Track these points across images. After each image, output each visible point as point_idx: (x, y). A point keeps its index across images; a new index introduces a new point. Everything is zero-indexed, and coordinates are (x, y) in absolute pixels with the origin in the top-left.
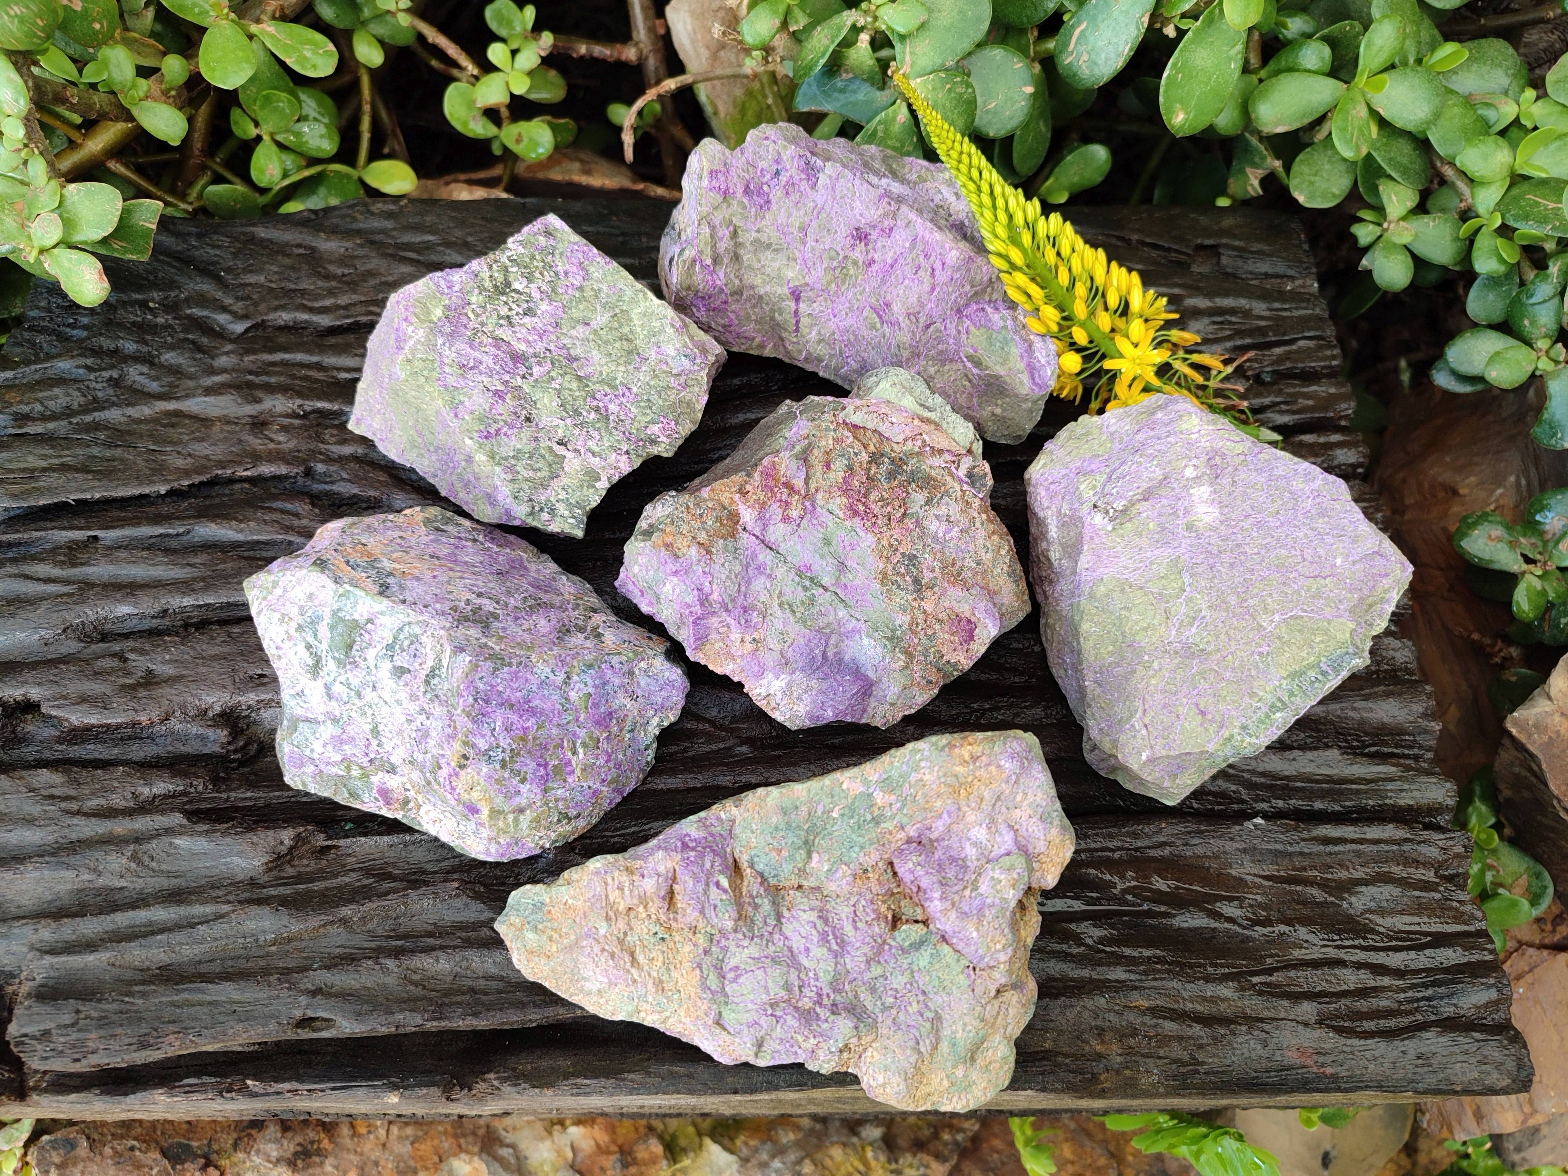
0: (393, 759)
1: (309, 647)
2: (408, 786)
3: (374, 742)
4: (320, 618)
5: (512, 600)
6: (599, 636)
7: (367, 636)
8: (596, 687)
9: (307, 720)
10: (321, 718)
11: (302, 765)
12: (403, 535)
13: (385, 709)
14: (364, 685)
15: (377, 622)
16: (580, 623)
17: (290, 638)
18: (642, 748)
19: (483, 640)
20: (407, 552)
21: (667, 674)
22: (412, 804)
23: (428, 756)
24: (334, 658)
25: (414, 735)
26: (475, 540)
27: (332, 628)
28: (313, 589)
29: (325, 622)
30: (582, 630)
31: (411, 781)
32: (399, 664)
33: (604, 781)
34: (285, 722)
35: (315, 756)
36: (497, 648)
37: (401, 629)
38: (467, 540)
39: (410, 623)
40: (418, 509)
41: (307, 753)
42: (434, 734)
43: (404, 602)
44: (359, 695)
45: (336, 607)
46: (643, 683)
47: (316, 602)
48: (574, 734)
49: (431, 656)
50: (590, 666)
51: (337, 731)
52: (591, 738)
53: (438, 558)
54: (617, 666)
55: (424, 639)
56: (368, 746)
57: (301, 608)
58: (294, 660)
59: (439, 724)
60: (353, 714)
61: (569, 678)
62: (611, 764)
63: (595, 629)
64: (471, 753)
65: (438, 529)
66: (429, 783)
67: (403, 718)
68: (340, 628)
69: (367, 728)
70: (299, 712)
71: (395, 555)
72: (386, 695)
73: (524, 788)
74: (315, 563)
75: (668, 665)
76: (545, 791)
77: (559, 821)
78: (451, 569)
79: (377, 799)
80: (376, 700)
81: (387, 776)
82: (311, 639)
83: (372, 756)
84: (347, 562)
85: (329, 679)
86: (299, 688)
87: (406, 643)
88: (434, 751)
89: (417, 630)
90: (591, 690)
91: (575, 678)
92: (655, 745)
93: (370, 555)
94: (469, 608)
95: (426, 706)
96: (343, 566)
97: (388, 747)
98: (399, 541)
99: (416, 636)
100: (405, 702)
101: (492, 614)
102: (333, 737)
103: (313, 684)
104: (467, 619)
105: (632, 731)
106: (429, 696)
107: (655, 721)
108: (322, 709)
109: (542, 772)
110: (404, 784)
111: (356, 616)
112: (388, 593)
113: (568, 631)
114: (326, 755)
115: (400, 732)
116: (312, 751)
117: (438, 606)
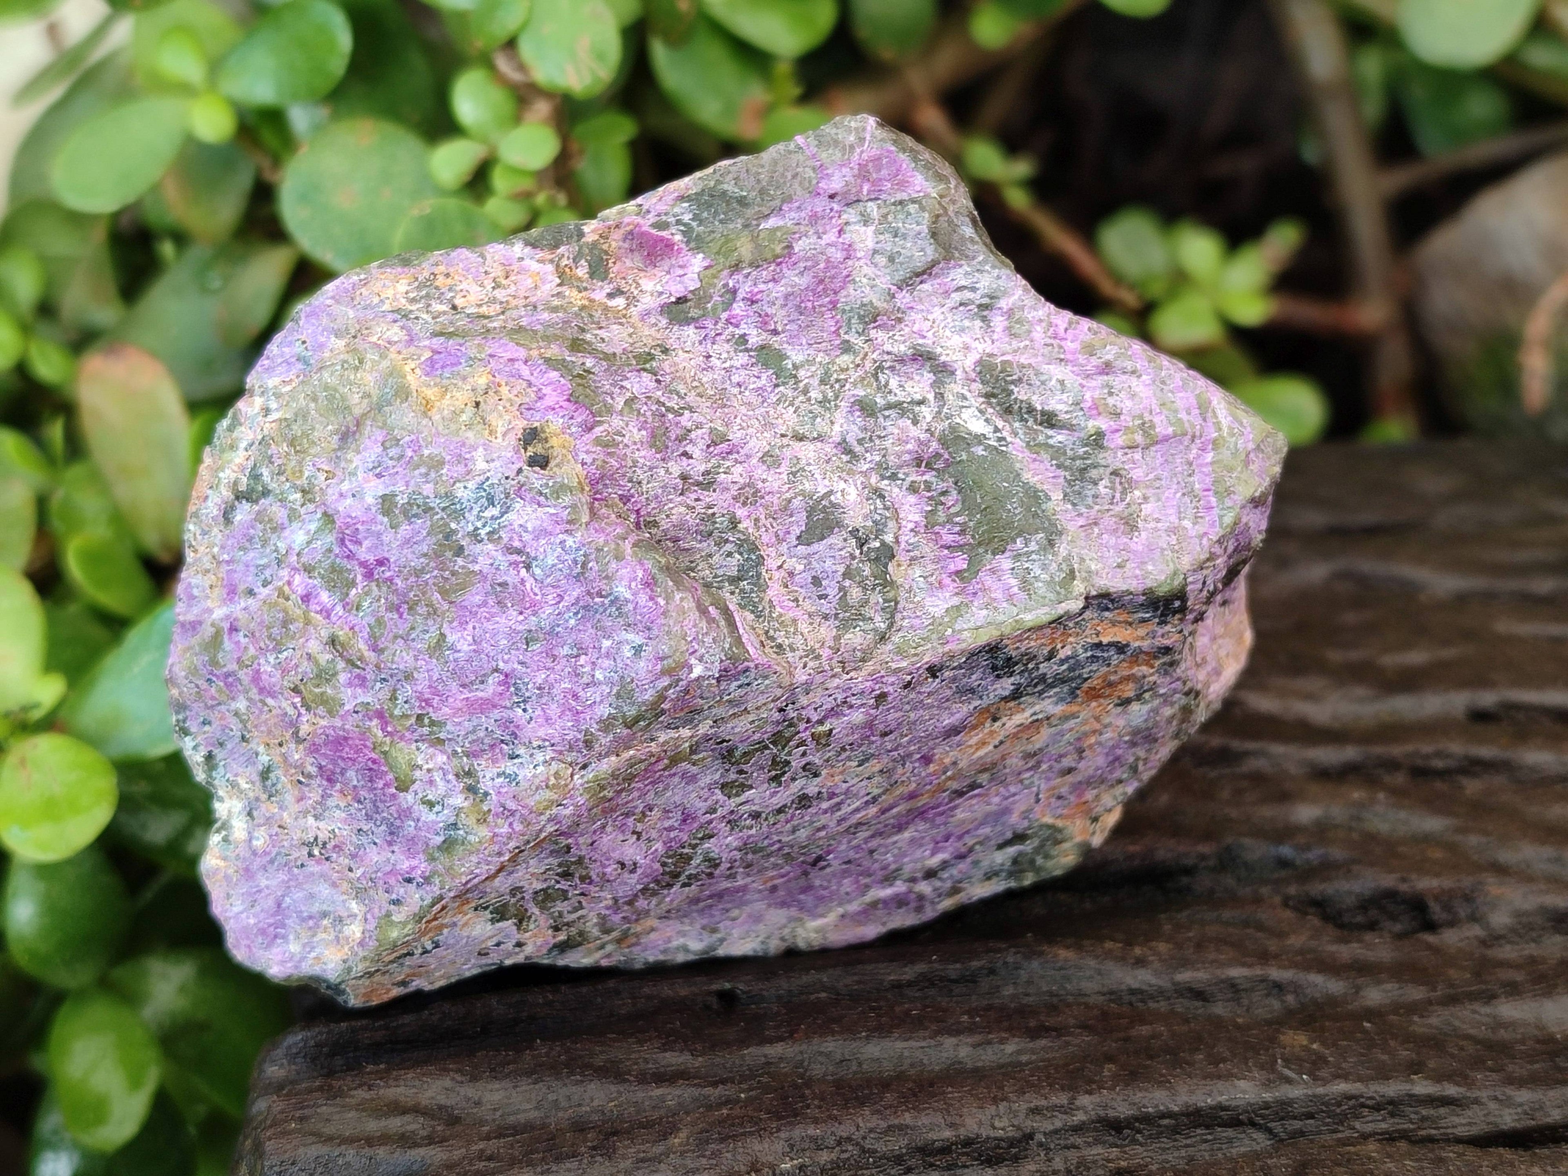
0: (690, 332)
1: (1049, 420)
2: (619, 302)
3: (755, 338)
4: (1072, 496)
5: (732, 840)
6: (500, 913)
7: (948, 539)
8: (406, 813)
9: (925, 273)
10: (903, 298)
11: (863, 174)
12: (1069, 778)
13: (789, 419)
14: (869, 439)
15: (952, 586)
16: (561, 906)
17: (1097, 409)
18: (219, 754)
19: (705, 728)
20: (1028, 756)
21: (294, 947)
22: (582, 271)
23: (619, 403)
24: (980, 439)
25: (686, 420)
26: (930, 874)
27: (1034, 496)
28: (1139, 542)
29: (1057, 496)
30: (545, 898)
31: (621, 318)
32: (835, 539)
33: (233, 629)
34: (968, 231)
35: (851, 215)
36: (663, 737)
37: (891, 611)
38: (945, 865)
39: (883, 638)
40: (1097, 841)
41: (872, 208)
42: (644, 456)
43: (933, 671)
44: (866, 408)
45: (1063, 549)
46: (324, 890)
47: (1108, 521)
48: (362, 682)
49: (784, 609)
50: (448, 846)
51: (851, 296)
52: (323, 700)
53: (960, 794)
54: (400, 891)
55: (827, 631)
56: (763, 321)
57: (1129, 485)
58: (1057, 372)
59: (651, 488)
60: (845, 360)
61: (471, 789)
62: (244, 675)
63: (522, 919)
64: (536, 478)
65: (1019, 838)
66: (577, 346)
67: (735, 435)
68: (1014, 507)
69: (795, 355)
70: (958, 275)
71: (1045, 733)
72: (807, 452)
73: (374, 490)
74: (1181, 595)
75: (308, 968)
76: (328, 518)
77: (255, 477)
78: (912, 796)
79: (662, 226)
80: (821, 425)
81: (677, 290)
82: (1058, 437)
83: (738, 308)
84: (1121, 648)
85: (954, 388)
86: (998, 322)
87: (855, 594)
88: (617, 422)
89: (855, 638)
90: (407, 799)
91: (459, 800)
92: (200, 776)
93: (1094, 694)
94: (796, 763)
95: (708, 497)
96: (1121, 635)
97: (722, 348)
98: (1067, 762)
99: (845, 625)
100: (760, 472)
101: (744, 787)
102: (848, 279)
103: (981, 348)
104: (778, 739)
105: (265, 774)
106: (722, 522)
107: (239, 828)
108: (916, 321)
109: (364, 552)
110: (632, 300)
111: (1005, 562)
112: (984, 661)
113: (566, 875)
114: (831, 237)
115: (720, 400)
116: (866, 220)
117: (857, 717)
